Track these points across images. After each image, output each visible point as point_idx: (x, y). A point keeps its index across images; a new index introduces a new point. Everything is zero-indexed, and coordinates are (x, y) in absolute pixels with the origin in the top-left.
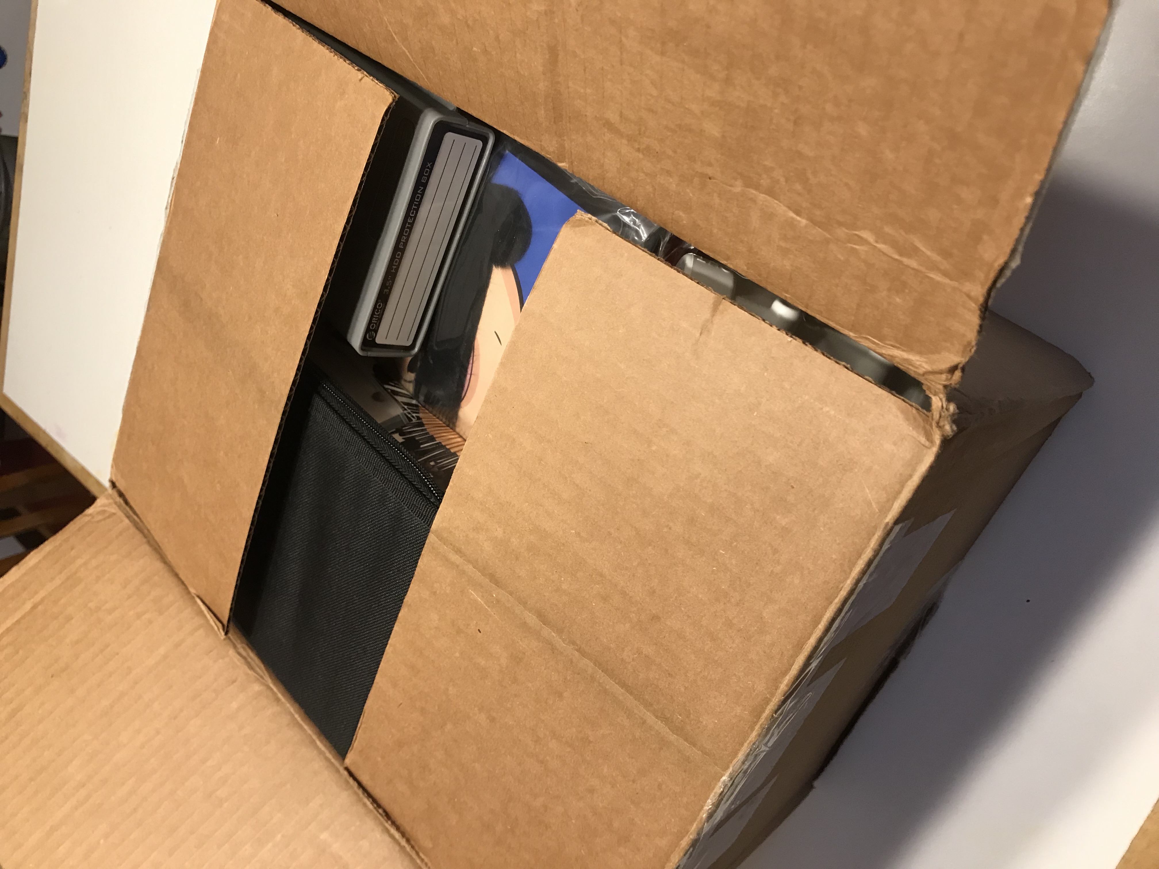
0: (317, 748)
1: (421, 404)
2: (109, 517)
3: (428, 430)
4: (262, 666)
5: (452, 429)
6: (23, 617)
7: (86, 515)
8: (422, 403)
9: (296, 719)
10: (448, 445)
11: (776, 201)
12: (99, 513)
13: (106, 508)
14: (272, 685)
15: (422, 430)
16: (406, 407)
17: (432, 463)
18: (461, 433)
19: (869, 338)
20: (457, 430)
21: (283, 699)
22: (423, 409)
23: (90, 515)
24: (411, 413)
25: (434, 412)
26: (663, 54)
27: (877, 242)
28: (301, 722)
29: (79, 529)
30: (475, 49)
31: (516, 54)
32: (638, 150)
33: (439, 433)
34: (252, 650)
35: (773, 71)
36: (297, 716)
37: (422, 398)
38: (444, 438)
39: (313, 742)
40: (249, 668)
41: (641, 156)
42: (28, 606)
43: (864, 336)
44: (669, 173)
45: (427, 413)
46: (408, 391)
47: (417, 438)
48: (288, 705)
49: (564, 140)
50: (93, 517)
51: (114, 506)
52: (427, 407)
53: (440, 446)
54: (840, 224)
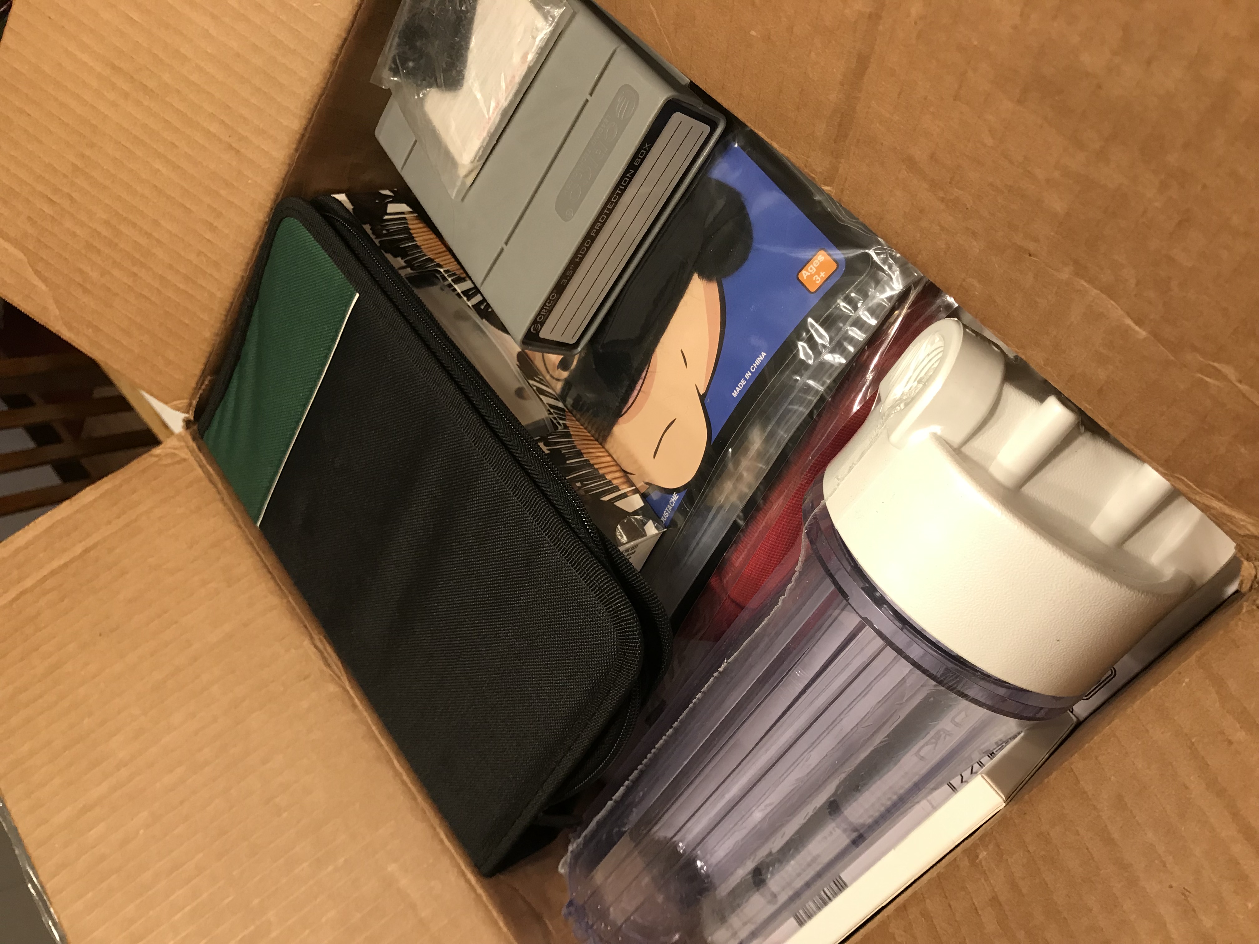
0: (394, 768)
1: (567, 409)
2: (179, 462)
3: (576, 443)
4: (340, 664)
5: (601, 444)
6: (72, 561)
7: (152, 456)
8: (569, 407)
9: (373, 731)
10: (596, 464)
11: (1112, 302)
12: (167, 455)
13: (176, 452)
14: (348, 688)
15: (569, 442)
16: (552, 411)
17: (578, 484)
18: (611, 451)
19: (1184, 480)
20: (608, 446)
21: (360, 707)
22: (570, 414)
23: (157, 456)
24: (558, 419)
25: (582, 420)
26: (1020, 102)
27: (1240, 382)
28: (379, 736)
29: (144, 471)
30: (753, 33)
31: (810, 53)
32: (942, 200)
33: (587, 448)
34: (330, 643)
35: (1172, 159)
36: (374, 728)
37: (570, 401)
38: (591, 455)
39: (390, 761)
40: (325, 664)
41: (943, 207)
42: (78, 549)
43: (1178, 475)
44: (974, 234)
45: (573, 420)
46: (555, 391)
47: (563, 452)
48: (365, 714)
49: (840, 163)
50: (160, 459)
51: (186, 450)
52: (574, 412)
53: (587, 464)
54: (1194, 349)
